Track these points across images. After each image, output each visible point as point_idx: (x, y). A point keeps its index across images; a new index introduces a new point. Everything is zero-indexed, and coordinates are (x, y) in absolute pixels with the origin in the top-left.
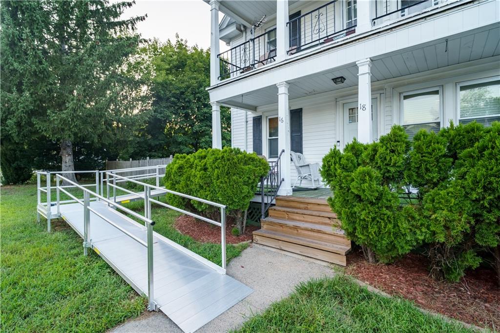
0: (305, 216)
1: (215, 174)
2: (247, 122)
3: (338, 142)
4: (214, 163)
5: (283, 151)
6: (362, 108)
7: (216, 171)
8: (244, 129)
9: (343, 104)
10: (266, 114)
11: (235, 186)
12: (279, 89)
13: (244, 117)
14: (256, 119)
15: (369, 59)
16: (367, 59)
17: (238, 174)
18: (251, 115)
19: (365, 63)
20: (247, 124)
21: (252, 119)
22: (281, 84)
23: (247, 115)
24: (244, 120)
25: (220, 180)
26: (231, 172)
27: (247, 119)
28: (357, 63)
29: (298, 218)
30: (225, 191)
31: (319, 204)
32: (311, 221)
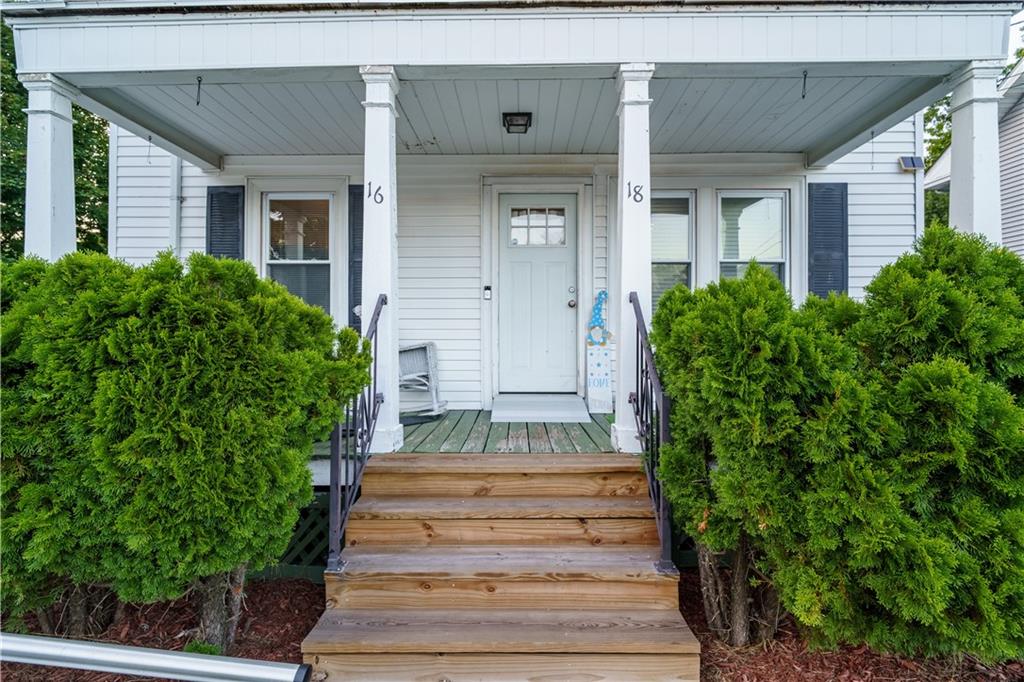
0: (496, 524)
1: (97, 402)
2: (181, 199)
3: (488, 288)
4: (85, 336)
5: (383, 300)
6: (633, 193)
7: (106, 382)
8: (171, 223)
9: (500, 194)
10: (263, 185)
11: (239, 460)
12: (369, 87)
13: (171, 183)
14: (219, 194)
15: (652, 67)
16: (648, 63)
17: (255, 393)
18: (199, 180)
19: (644, 74)
20: (180, 209)
21: (204, 192)
22: (378, 71)
23: (181, 178)
24: (172, 191)
25: (140, 435)
26: (216, 383)
27: (181, 188)
28: (623, 68)
29: (469, 534)
30: (174, 494)
31: (525, 474)
32: (517, 537)
